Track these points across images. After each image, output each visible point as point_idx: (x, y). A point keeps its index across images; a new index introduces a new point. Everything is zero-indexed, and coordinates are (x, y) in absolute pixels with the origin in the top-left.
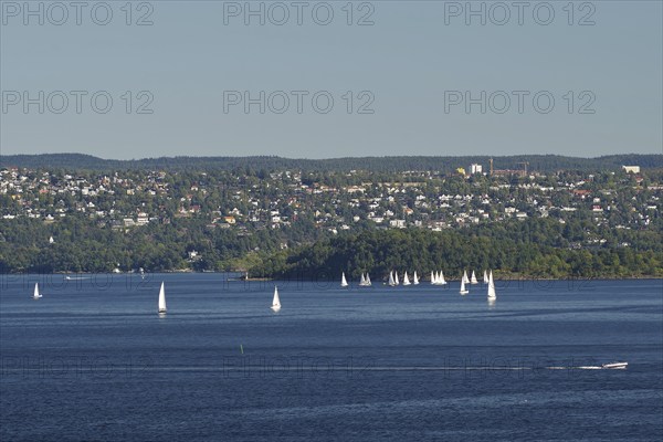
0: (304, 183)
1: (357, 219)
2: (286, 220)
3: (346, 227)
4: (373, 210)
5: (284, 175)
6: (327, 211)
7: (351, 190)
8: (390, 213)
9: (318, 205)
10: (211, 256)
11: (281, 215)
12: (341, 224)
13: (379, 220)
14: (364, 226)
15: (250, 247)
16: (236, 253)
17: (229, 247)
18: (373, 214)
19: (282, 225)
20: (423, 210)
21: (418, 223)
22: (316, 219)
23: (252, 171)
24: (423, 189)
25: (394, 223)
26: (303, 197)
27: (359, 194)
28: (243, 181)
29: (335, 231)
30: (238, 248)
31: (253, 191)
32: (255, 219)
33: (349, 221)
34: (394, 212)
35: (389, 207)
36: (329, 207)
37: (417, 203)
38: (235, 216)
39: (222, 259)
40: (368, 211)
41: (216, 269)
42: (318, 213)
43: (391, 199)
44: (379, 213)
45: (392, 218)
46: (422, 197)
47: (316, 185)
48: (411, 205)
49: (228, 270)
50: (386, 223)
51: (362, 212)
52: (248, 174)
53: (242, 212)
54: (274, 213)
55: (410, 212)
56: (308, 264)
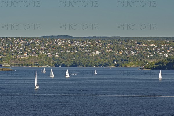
0: (138, 43)
1: (155, 53)
2: (135, 53)
3: (152, 55)
4: (158, 51)
5: (132, 41)
6: (146, 51)
7: (151, 46)
8: (163, 52)
9: (143, 49)
10: (120, 63)
11: (134, 52)
12: (150, 54)
13: (161, 54)
14: (157, 55)
15: (130, 61)
16: (127, 62)
17: (125, 60)
18: (159, 52)
19: (134, 55)
20: (172, 51)
21: (171, 55)
22: (143, 53)
24: (171, 45)
25: (165, 54)
26: (139, 47)
27: (154, 47)
28: (122, 43)
29: (149, 56)
30: (127, 61)
31: (125, 45)
32: (127, 53)
33: (153, 54)
34: (165, 51)
35: (163, 50)
36: (147, 50)
37: (170, 49)
38: (122, 52)
39: (123, 64)
40: (157, 51)
41: (122, 66)
42: (144, 52)
43: (163, 48)
44: (160, 52)
45: (164, 53)
46: (171, 47)
47: (141, 44)
48: (168, 50)
49: (125, 67)
50: (163, 54)
51: (156, 51)
52: (122, 41)
53: (124, 51)
54: (132, 51)
55: (169, 52)
56: (162, 66)
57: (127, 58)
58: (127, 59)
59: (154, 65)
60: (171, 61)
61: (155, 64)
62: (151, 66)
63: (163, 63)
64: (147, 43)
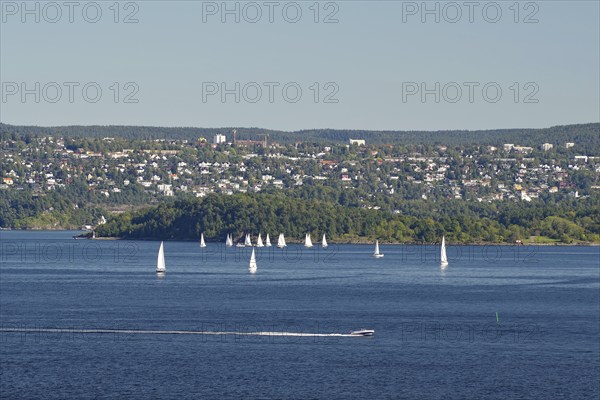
0: (69, 148)
1: (127, 182)
2: (61, 183)
3: (117, 190)
4: (140, 175)
5: (47, 141)
6: (98, 175)
7: (116, 156)
8: (157, 178)
9: (87, 169)
10: (8, 214)
11: (55, 177)
12: (112, 187)
13: (147, 184)
14: (133, 189)
15: (44, 207)
16: (32, 212)
17: (25, 207)
18: (141, 178)
19: (57, 187)
20: (186, 176)
21: (184, 188)
22: (88, 182)
23: (18, 135)
24: (181, 157)
25: (161, 187)
26: (75, 163)
27: (124, 160)
28: (11, 145)
29: (107, 194)
30: (33, 207)
31: (24, 154)
32: (31, 181)
33: (119, 184)
34: (161, 177)
35: (155, 173)
36: (100, 171)
37: (179, 169)
38: (13, 178)
39: (18, 218)
40: (137, 175)
41: (13, 228)
42: (90, 177)
43: (155, 165)
44: (147, 178)
45: (159, 183)
46: (183, 164)
47: (81, 150)
48: (174, 171)
49: (24, 229)
50: (154, 187)
51: (132, 176)
52: (14, 139)
53: (18, 173)
54: (48, 175)
55: (175, 178)
56: (156, 225)
57: (34, 198)
58: (31, 201)
59: (129, 224)
60: (189, 209)
61: (134, 221)
62: (119, 226)
63: (161, 216)
64: (102, 146)
